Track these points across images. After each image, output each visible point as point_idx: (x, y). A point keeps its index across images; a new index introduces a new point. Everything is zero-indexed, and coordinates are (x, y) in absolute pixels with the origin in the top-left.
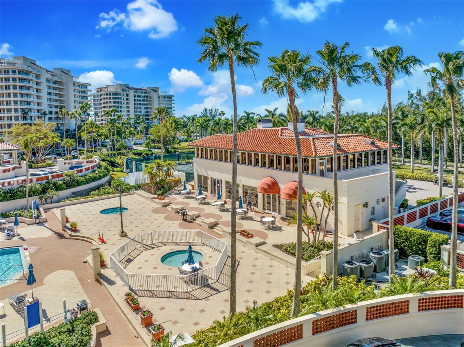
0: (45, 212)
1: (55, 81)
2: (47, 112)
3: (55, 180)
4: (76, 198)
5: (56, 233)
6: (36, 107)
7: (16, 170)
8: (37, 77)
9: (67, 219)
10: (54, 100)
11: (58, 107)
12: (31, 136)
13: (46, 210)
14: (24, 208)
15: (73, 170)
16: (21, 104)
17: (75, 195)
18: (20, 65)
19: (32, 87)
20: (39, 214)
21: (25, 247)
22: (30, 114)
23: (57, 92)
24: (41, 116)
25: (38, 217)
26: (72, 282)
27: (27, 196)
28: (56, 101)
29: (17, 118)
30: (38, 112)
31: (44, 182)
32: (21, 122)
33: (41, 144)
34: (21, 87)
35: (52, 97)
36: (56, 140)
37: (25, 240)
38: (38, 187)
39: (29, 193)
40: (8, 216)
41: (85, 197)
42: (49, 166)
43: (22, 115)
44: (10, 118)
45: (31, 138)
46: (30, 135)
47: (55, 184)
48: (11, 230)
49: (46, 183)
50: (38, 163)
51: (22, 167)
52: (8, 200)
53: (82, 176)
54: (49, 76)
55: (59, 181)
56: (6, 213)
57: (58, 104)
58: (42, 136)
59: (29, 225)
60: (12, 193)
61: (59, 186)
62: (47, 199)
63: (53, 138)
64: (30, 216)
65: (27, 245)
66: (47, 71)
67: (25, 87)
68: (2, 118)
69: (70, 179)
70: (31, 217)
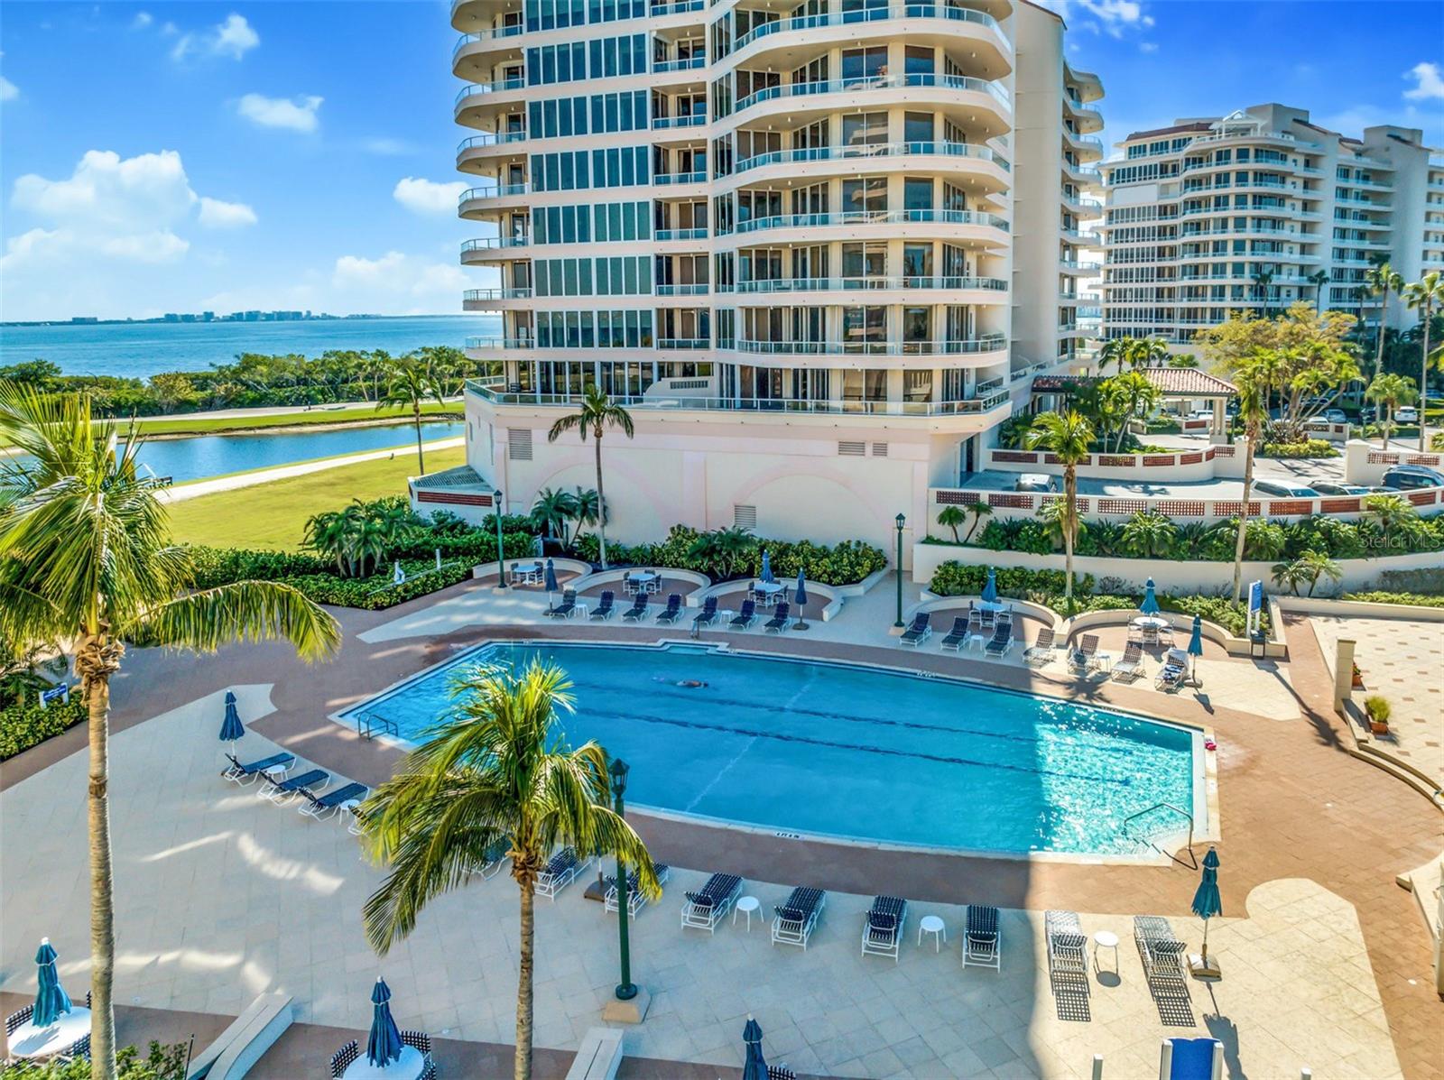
0: (1287, 622)
1: (1367, 170)
2: (1328, 274)
3: (1332, 519)
4: (1395, 597)
5: (1311, 715)
6: (1296, 257)
7: (1218, 459)
8: (1307, 164)
9: (1356, 673)
10: (1355, 234)
11: (1367, 256)
12: (1271, 357)
13: (1288, 616)
14: (1223, 594)
15: (1398, 493)
16: (1253, 249)
17: (1393, 583)
18: (1263, 131)
19: (1290, 197)
20: (1265, 626)
21: (1210, 736)
22: (1276, 280)
23: (1368, 206)
24: (1308, 284)
25: (1261, 637)
26: (1346, 954)
27: (1238, 559)
28: (1362, 235)
29: (1238, 291)
30: (1301, 274)
31: (1294, 519)
32: (1248, 302)
33: (1299, 382)
34: (1259, 200)
35: (1351, 224)
36: (1350, 374)
37: (1211, 712)
38: (1275, 534)
39: (1246, 548)
40: (1178, 610)
41: (1431, 600)
42: (1315, 456)
43: (1255, 283)
44: (1219, 292)
45: (1271, 363)
46: (1268, 351)
47: (1330, 531)
48: (1178, 663)
49: (1301, 523)
50: (1282, 442)
51: (1236, 451)
52: (1182, 559)
53: (1428, 519)
54: (1348, 157)
55: (1342, 524)
56: (1173, 598)
57: (1366, 245)
58: (1305, 359)
59: (1232, 654)
60: (1195, 541)
61: (1344, 542)
62: (1298, 579)
63: (1341, 366)
64: (1238, 627)
65: (1216, 733)
66: (1342, 140)
67: (1271, 196)
68: (1200, 292)
69: (1385, 522)
70: (1239, 631)
